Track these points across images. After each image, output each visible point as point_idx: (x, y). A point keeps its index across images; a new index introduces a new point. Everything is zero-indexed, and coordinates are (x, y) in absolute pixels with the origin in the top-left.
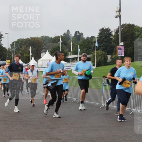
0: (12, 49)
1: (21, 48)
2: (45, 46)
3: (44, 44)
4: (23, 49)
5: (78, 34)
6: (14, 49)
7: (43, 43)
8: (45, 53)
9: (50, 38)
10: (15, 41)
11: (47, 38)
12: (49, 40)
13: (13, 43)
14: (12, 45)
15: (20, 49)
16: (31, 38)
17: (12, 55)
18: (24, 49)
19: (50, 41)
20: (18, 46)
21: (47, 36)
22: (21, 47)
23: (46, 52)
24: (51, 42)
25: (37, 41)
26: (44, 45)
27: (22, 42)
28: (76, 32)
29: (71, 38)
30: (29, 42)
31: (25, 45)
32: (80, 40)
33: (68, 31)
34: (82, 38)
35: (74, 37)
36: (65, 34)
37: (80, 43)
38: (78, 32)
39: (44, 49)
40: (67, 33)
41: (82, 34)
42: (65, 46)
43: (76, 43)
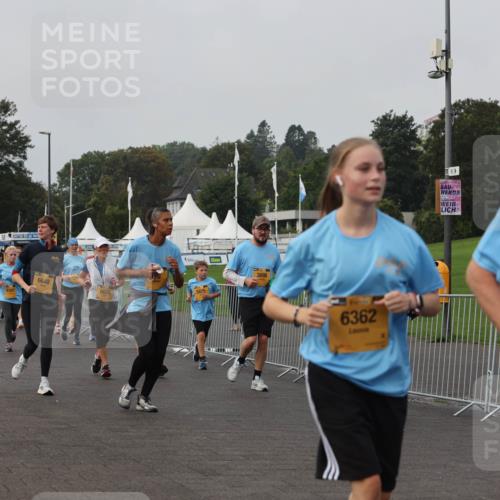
0: (64, 189)
1: (94, 186)
2: (180, 177)
3: (176, 171)
4: (103, 190)
5: (297, 137)
6: (70, 189)
7: (175, 168)
8: (182, 205)
9: (197, 149)
10: (74, 161)
11: (188, 150)
12: (194, 156)
13: (67, 166)
14: (63, 175)
15: (92, 190)
16: (130, 148)
17: (63, 210)
18: (107, 189)
19: (199, 161)
20: (84, 178)
21: (189, 144)
22: (94, 180)
23: (185, 199)
24: (202, 164)
25: (154, 161)
26: (178, 175)
27: (97, 163)
28: (293, 129)
29: (275, 150)
30: (124, 165)
31: (109, 173)
32: (304, 159)
33: (263, 124)
34: (312, 151)
35: (284, 145)
36: (251, 136)
37: (304, 169)
38: (299, 128)
39: (176, 188)
40: (260, 131)
41: (312, 134)
42: (252, 179)
43: (289, 167)
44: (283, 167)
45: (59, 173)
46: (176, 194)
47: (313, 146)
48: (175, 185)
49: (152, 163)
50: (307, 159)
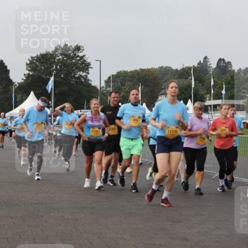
0: (108, 89)
1: (123, 87)
3: (163, 80)
4: (127, 89)
5: (222, 64)
6: (111, 89)
8: (166, 97)
9: (174, 70)
10: (112, 75)
11: (168, 70)
12: (172, 74)
13: (109, 78)
14: (107, 82)
15: (122, 89)
16: (140, 69)
17: (107, 98)
19: (174, 76)
20: (118, 84)
21: (169, 67)
22: (123, 85)
24: (176, 77)
25: (152, 75)
26: (164, 82)
27: (124, 76)
28: (220, 60)
29: (212, 70)
30: (137, 77)
31: (130, 81)
32: (225, 75)
33: (206, 58)
34: (229, 71)
35: (216, 68)
36: (200, 63)
37: (226, 79)
38: (223, 60)
39: (163, 89)
40: (204, 61)
41: (229, 63)
42: (200, 85)
43: (219, 79)
44: (215, 79)
45: (105, 81)
46: (162, 92)
47: (230, 69)
48: (163, 87)
49: (151, 77)
50: (227, 75)
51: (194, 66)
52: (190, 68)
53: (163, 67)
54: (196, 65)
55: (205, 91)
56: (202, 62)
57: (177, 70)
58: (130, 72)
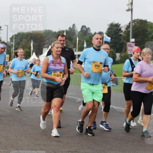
0: (12, 43)
1: (21, 43)
2: (47, 41)
3: (46, 39)
4: (24, 44)
5: (84, 29)
6: (13, 43)
7: (46, 37)
8: (48, 49)
9: (53, 32)
10: (15, 35)
11: (50, 32)
12: (52, 34)
13: (13, 36)
14: (11, 39)
15: (20, 44)
16: (33, 31)
17: (11, 49)
18: (25, 43)
19: (53, 36)
20: (18, 40)
21: (51, 30)
22: (21, 41)
24: (55, 36)
25: (40, 35)
27: (22, 35)
28: (83, 27)
29: (77, 33)
30: (30, 36)
31: (26, 38)
32: (86, 36)
33: (74, 25)
34: (89, 33)
35: (80, 32)
36: (70, 28)
37: (86, 39)
38: (85, 26)
39: (46, 44)
40: (73, 27)
41: (89, 28)
42: (70, 42)
43: (82, 38)
44: (80, 38)
46: (46, 46)
47: (89, 32)
48: (46, 43)
49: (39, 36)
50: (87, 36)
51: (66, 30)
52: (63, 31)
53: (46, 30)
54: (68, 29)
55: (73, 46)
56: (71, 27)
57: (55, 32)
58: (26, 33)
